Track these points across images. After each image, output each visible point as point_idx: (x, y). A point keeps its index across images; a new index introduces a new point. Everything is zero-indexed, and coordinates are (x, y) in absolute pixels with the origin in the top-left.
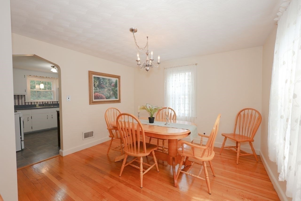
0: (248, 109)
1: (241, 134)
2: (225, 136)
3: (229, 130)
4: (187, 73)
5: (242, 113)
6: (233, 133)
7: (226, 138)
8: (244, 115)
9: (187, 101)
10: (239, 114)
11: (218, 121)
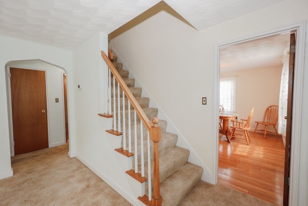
0: (273, 106)
1: (268, 122)
2: (257, 122)
3: (260, 119)
4: (230, 82)
5: (270, 109)
6: (263, 121)
7: (258, 124)
8: (271, 109)
9: (230, 101)
10: (268, 109)
11: (253, 111)
